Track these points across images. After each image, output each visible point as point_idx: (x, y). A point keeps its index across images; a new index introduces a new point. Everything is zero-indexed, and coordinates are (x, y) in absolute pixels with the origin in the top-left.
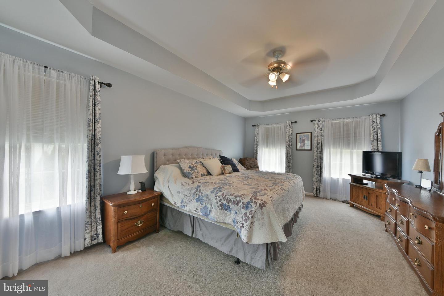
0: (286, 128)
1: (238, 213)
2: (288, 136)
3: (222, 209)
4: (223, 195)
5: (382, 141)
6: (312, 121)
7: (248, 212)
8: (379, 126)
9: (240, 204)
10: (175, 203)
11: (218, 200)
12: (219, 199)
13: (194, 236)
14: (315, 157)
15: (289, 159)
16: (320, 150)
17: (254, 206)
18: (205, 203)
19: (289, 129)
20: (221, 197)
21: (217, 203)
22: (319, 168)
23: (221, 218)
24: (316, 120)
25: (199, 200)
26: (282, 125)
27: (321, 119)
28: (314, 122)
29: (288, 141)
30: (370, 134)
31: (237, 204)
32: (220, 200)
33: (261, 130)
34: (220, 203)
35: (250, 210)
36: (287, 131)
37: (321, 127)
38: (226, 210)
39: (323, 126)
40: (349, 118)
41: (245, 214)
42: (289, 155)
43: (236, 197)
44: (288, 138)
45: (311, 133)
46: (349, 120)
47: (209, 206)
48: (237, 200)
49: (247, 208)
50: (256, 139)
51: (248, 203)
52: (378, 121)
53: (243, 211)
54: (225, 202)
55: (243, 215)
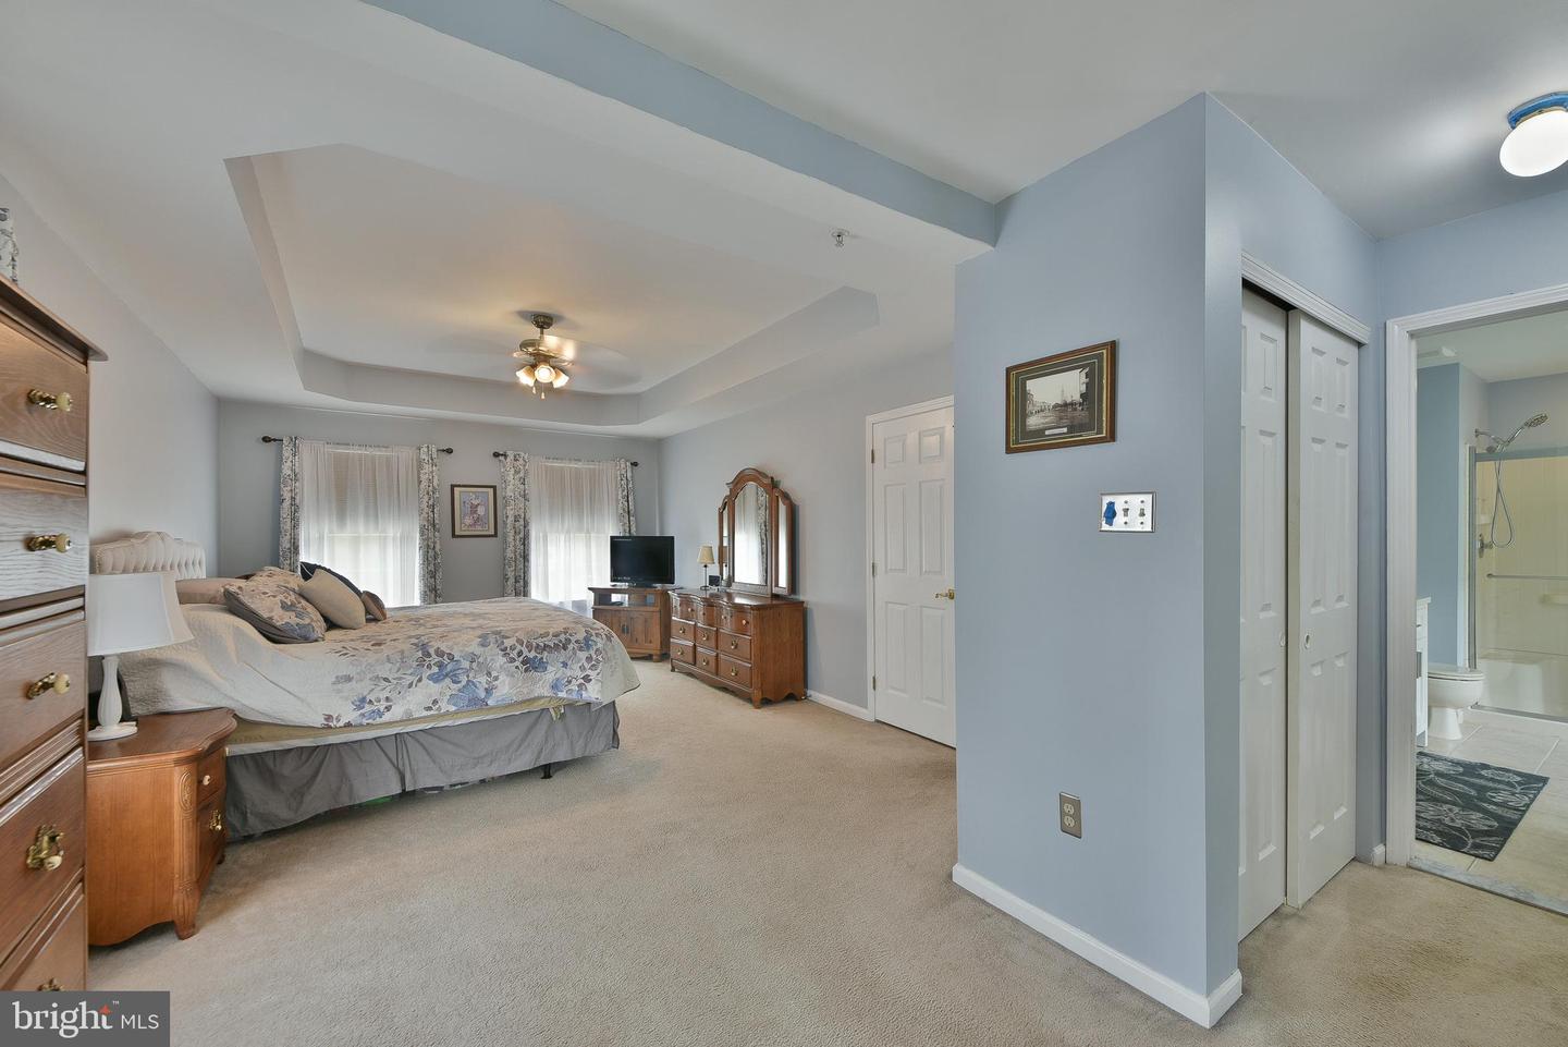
0: (420, 467)
1: (569, 663)
2: (428, 493)
3: (526, 670)
4: (519, 640)
5: (635, 515)
6: (496, 455)
7: (592, 652)
8: (630, 486)
9: (570, 647)
10: (329, 718)
11: (514, 654)
12: (515, 652)
13: (409, 788)
14: (510, 554)
15: (432, 568)
16: (522, 535)
17: (599, 640)
18: (468, 676)
19: (432, 472)
20: (519, 647)
21: (512, 660)
22: (522, 583)
23: (525, 691)
24: (509, 453)
25: (447, 675)
26: (403, 455)
27: (523, 454)
28: (502, 458)
29: (426, 509)
30: (617, 500)
31: (565, 648)
32: (520, 654)
33: (309, 464)
34: (521, 659)
35: (595, 648)
36: (424, 478)
37: (522, 474)
38: (535, 669)
39: (526, 472)
40: (580, 460)
41: (589, 659)
42: (431, 553)
43: (556, 635)
44: (426, 497)
45: (494, 488)
46: (579, 465)
47: (482, 680)
48: (561, 641)
49: (588, 647)
50: (287, 495)
51: (587, 639)
52: (629, 474)
53: (583, 655)
54: (532, 655)
55: (584, 661)
